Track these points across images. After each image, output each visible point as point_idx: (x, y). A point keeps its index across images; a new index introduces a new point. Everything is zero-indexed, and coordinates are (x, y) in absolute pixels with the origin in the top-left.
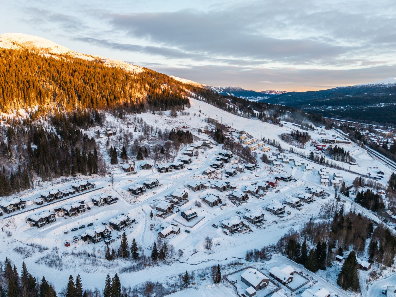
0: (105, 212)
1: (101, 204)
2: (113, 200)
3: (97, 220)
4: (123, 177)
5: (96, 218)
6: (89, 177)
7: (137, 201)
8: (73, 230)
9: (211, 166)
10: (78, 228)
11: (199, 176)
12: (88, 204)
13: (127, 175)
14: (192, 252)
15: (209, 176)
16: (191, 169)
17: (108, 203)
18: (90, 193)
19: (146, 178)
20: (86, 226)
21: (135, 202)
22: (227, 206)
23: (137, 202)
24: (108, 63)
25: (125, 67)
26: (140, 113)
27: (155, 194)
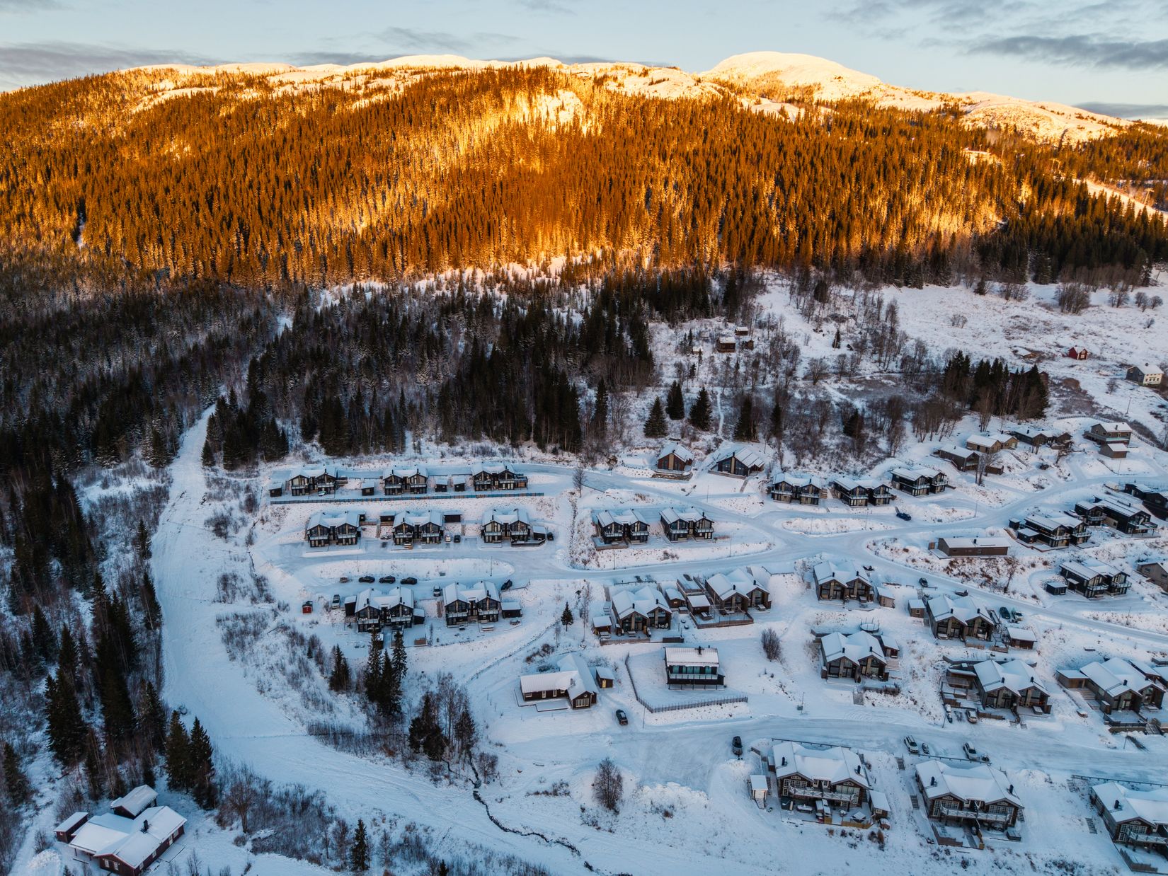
0: (478, 561)
1: (493, 537)
2: (537, 536)
3: (442, 574)
4: (635, 482)
5: (443, 569)
6: (549, 456)
7: (593, 561)
8: (362, 580)
9: (1015, 526)
10: (377, 579)
11: (906, 550)
12: (468, 526)
13: (654, 476)
14: (547, 787)
15: (951, 563)
16: (906, 517)
17: (515, 541)
18: (498, 499)
19: (704, 501)
20: (398, 580)
21: (585, 562)
22: (899, 698)
23: (592, 565)
24: (976, 116)
25: (1035, 124)
26: (920, 288)
27: (670, 560)
